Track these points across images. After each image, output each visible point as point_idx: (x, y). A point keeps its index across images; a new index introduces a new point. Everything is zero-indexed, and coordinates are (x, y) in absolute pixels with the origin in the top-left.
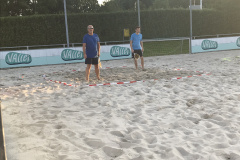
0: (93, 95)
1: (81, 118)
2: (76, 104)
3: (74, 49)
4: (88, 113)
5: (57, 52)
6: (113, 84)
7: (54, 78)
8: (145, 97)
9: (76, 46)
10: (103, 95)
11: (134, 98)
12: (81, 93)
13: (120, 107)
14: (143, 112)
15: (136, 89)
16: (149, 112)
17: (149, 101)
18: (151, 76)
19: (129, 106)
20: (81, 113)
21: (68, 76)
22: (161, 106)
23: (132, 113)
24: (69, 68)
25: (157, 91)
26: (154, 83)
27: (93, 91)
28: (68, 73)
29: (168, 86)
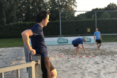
0: (74, 62)
1: (70, 75)
2: (66, 67)
3: (63, 38)
4: (73, 73)
5: (56, 39)
6: (83, 57)
7: (54, 52)
8: (101, 65)
9: (64, 36)
10: (80, 63)
11: (96, 66)
12: (68, 61)
13: (89, 70)
14: (102, 74)
15: (96, 60)
16: (105, 74)
17: (104, 68)
18: (103, 54)
19: (93, 70)
20: (70, 72)
21: (61, 51)
22: (111, 71)
23: (96, 74)
24: (61, 47)
25: (107, 62)
26: (105, 58)
27: (74, 60)
28: (61, 50)
29: (113, 60)
